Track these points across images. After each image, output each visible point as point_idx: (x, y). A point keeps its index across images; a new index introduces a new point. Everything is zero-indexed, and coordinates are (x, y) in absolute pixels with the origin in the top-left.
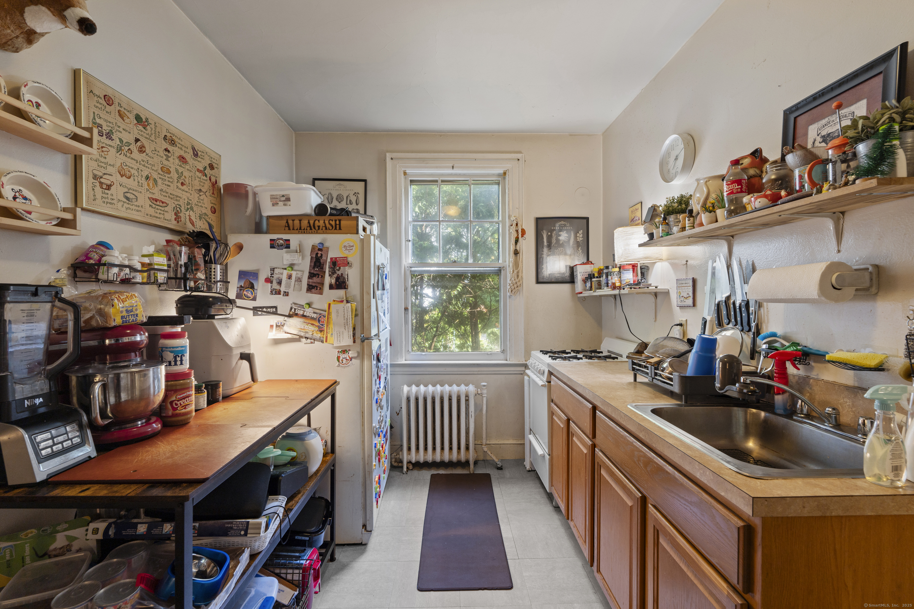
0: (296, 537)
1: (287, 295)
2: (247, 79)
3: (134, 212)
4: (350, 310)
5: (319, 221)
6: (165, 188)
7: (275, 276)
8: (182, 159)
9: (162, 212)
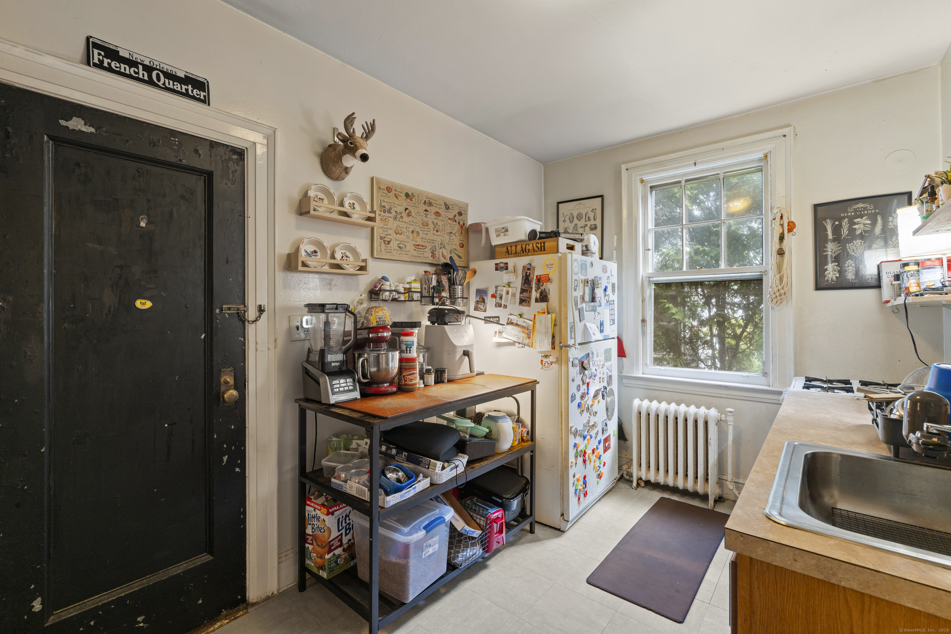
0: (493, 497)
1: (506, 308)
2: (492, 138)
3: (404, 256)
4: (550, 320)
5: (529, 245)
6: (424, 236)
7: (498, 292)
8: (437, 214)
9: (422, 253)
